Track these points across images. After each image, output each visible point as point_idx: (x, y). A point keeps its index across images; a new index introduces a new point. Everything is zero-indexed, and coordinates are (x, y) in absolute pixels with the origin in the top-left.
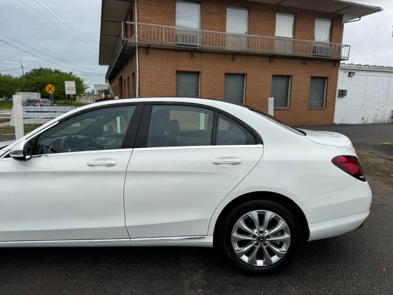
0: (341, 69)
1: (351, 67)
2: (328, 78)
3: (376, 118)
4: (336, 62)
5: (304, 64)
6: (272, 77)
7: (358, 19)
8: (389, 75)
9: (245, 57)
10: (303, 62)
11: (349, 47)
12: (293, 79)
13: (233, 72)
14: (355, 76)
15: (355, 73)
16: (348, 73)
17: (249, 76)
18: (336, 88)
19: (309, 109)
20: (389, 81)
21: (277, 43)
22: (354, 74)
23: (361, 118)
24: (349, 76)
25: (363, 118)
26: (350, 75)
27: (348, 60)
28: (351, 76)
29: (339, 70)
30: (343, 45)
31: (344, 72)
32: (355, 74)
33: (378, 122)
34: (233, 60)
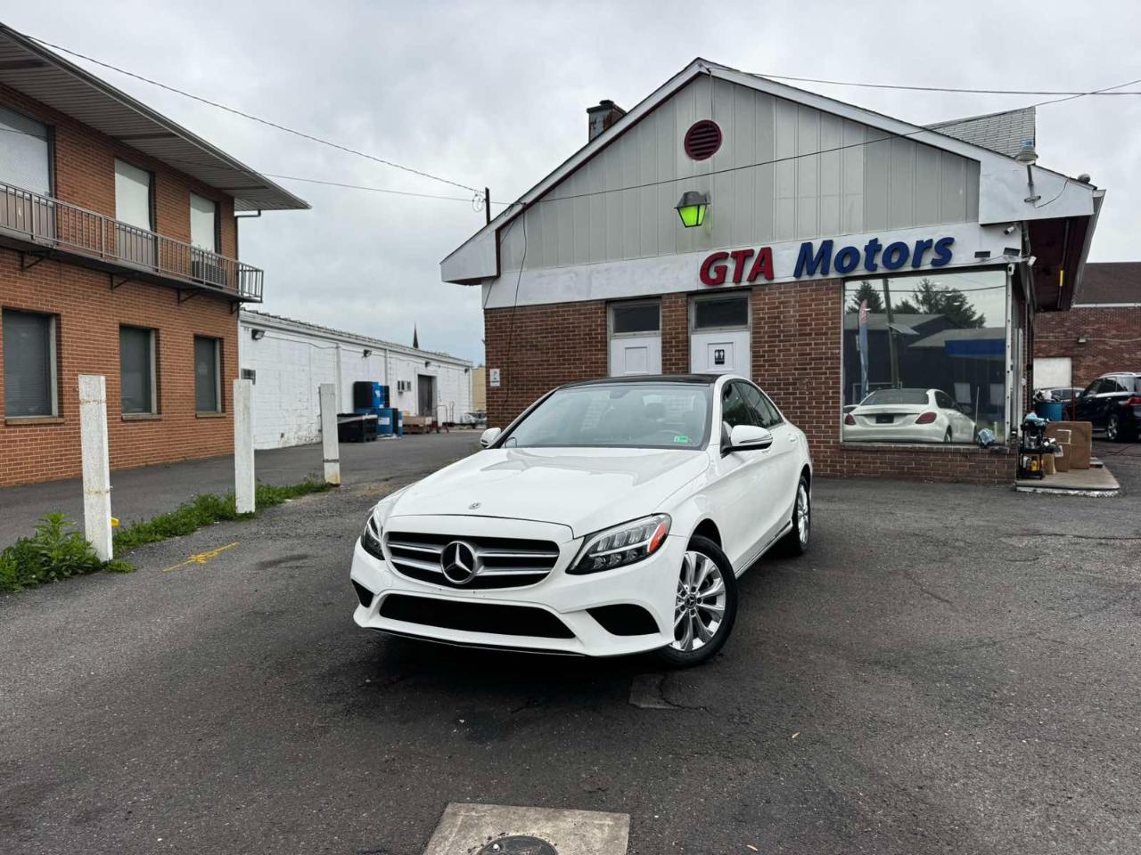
0: (243, 322)
1: (254, 317)
2: (221, 340)
3: (300, 434)
4: (232, 303)
5: (179, 302)
6: (118, 329)
7: (256, 213)
8: (307, 340)
9: (53, 266)
10: (176, 297)
11: (259, 274)
12: (162, 336)
13: (24, 306)
14: (264, 338)
15: (263, 332)
16: (250, 329)
17: (65, 322)
18: (237, 365)
19: (197, 418)
20: (310, 354)
21: (121, 237)
22: (262, 336)
23: (280, 436)
24: (254, 337)
25: (282, 436)
26: (257, 337)
27: (261, 302)
28: (256, 339)
29: (239, 322)
30: (250, 267)
31: (245, 327)
32: (265, 334)
33: (303, 442)
34: (21, 270)
